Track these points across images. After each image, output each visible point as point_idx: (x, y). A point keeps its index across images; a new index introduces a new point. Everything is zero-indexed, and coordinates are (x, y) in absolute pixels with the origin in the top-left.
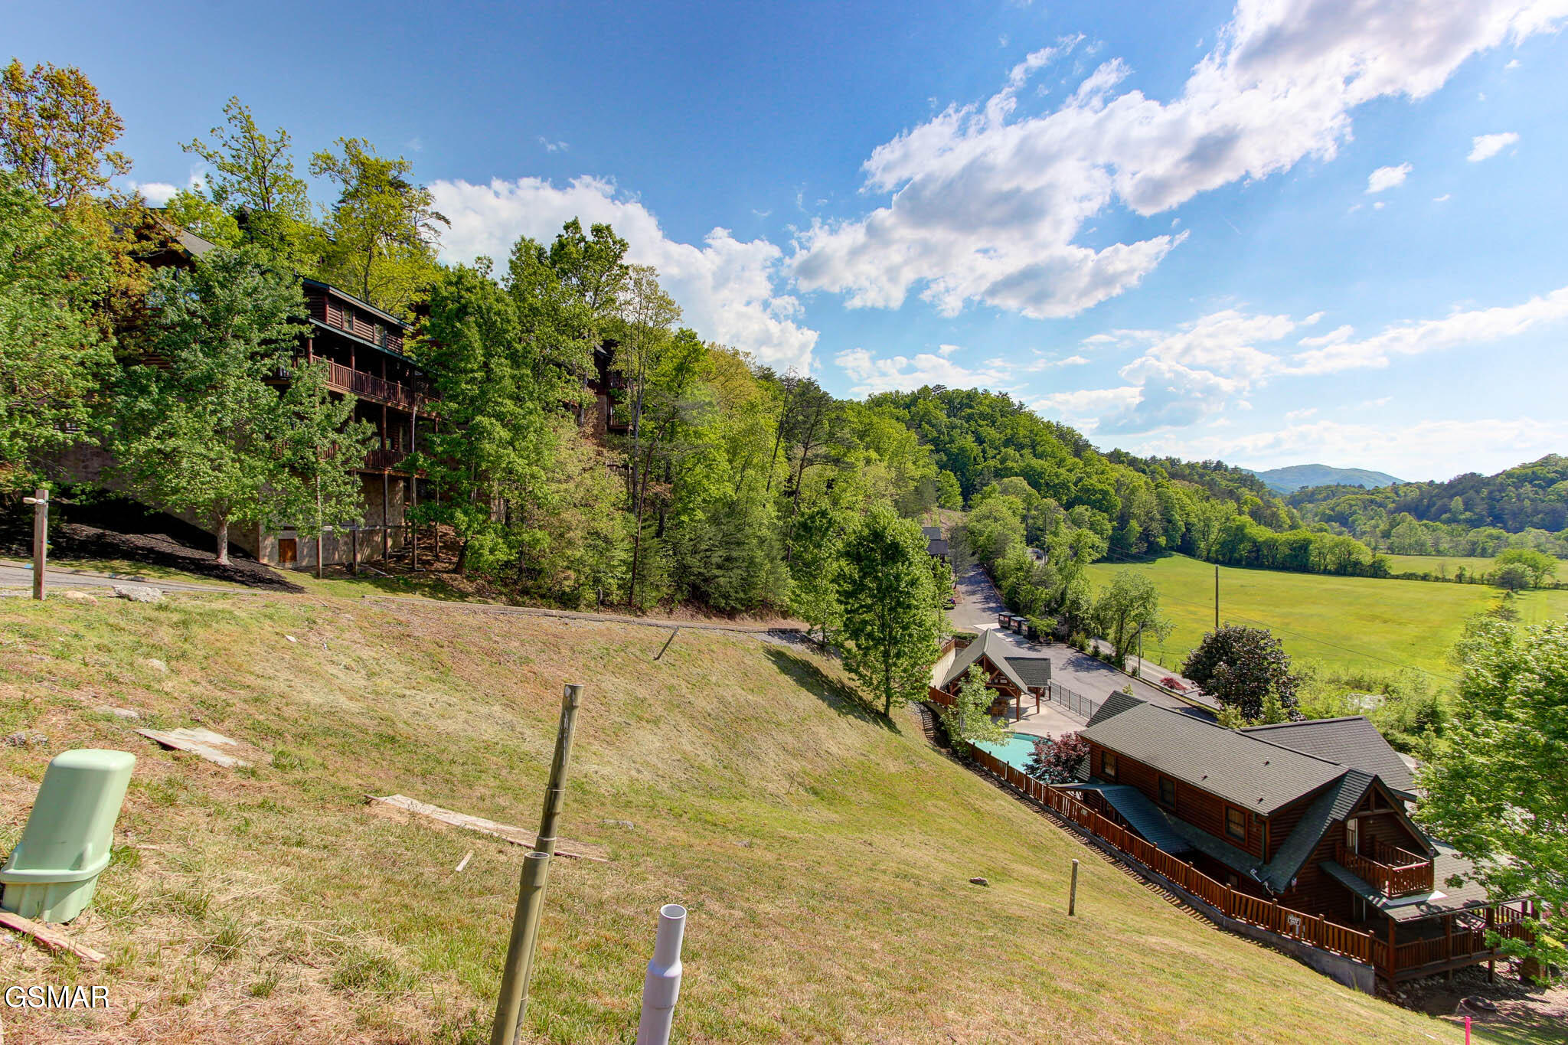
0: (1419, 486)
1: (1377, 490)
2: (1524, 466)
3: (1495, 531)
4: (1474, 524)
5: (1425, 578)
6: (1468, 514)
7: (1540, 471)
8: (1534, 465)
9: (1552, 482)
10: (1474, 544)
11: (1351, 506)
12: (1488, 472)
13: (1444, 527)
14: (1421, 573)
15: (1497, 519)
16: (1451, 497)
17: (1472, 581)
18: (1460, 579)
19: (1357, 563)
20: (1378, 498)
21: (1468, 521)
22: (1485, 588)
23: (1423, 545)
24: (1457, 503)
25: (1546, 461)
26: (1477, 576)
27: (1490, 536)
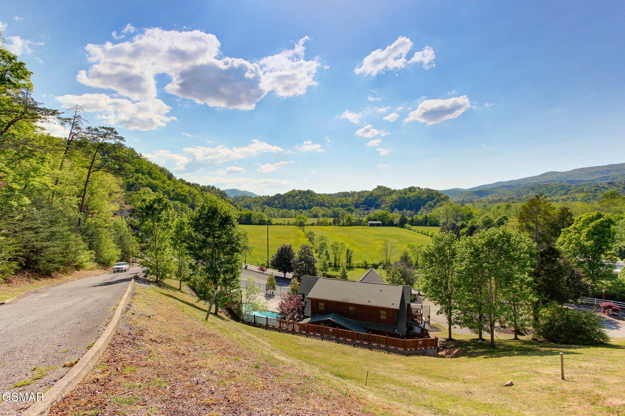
0: (266, 197)
1: (256, 198)
2: (289, 192)
3: (286, 210)
4: (281, 208)
5: (280, 224)
6: (279, 206)
7: (293, 194)
8: (291, 192)
9: (295, 197)
10: (283, 214)
11: (250, 203)
12: (282, 193)
13: (275, 209)
14: (279, 223)
15: (285, 207)
16: (275, 200)
17: (291, 225)
18: (288, 224)
19: (264, 221)
20: (257, 200)
21: (279, 207)
22: (294, 226)
23: (271, 214)
24: (276, 202)
25: (293, 191)
26: (292, 223)
27: (285, 212)
